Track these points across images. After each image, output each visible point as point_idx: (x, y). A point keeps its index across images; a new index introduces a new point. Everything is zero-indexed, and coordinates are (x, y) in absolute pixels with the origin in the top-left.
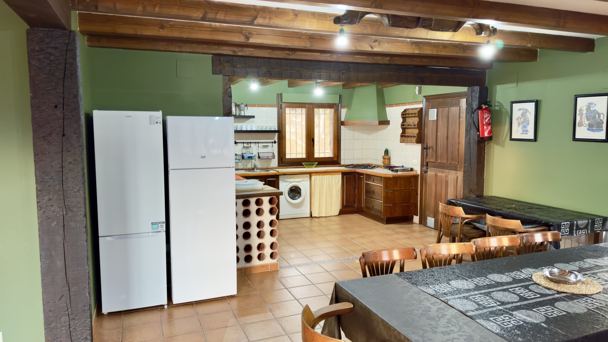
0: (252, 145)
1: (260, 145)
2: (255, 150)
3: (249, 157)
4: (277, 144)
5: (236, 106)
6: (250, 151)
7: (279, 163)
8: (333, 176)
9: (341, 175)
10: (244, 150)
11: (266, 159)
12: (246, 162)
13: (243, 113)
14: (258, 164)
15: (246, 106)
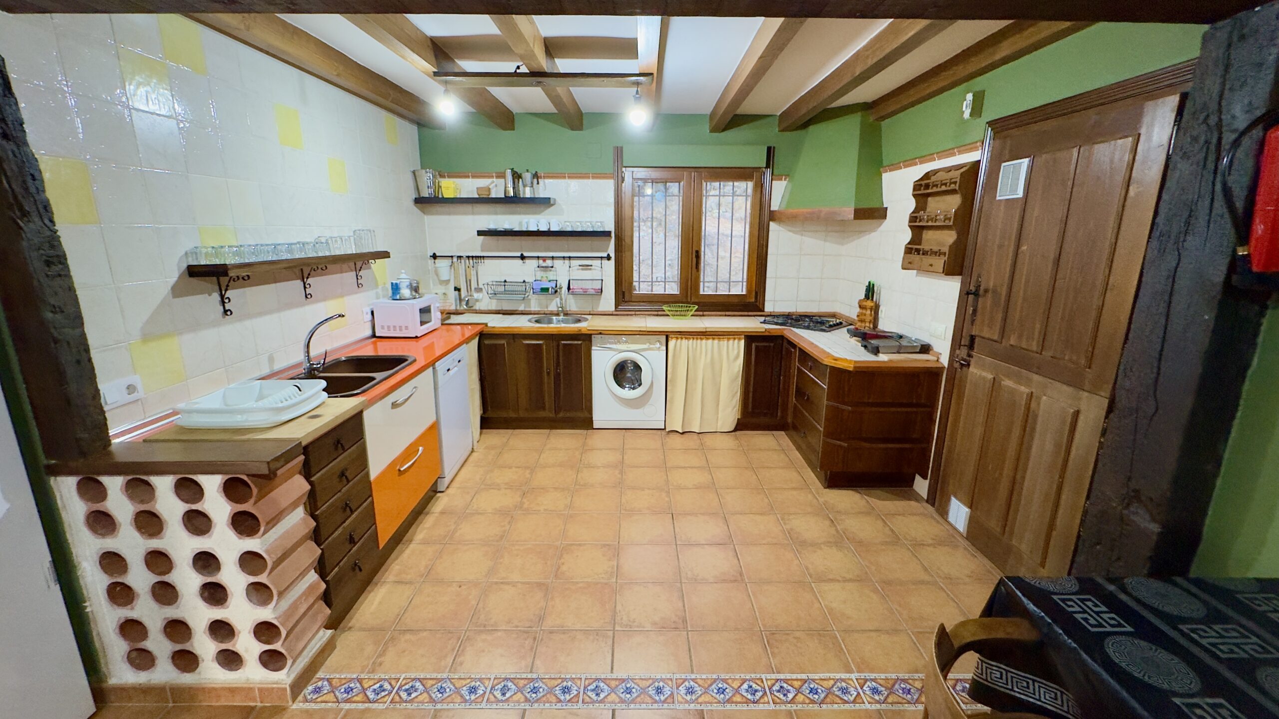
0: (557, 263)
1: (575, 263)
3: (545, 290)
4: (613, 261)
5: (516, 176)
6: (551, 275)
7: (616, 306)
8: (724, 343)
9: (742, 342)
10: (540, 274)
11: (585, 293)
12: (543, 297)
13: (528, 193)
14: (572, 305)
15: (536, 176)
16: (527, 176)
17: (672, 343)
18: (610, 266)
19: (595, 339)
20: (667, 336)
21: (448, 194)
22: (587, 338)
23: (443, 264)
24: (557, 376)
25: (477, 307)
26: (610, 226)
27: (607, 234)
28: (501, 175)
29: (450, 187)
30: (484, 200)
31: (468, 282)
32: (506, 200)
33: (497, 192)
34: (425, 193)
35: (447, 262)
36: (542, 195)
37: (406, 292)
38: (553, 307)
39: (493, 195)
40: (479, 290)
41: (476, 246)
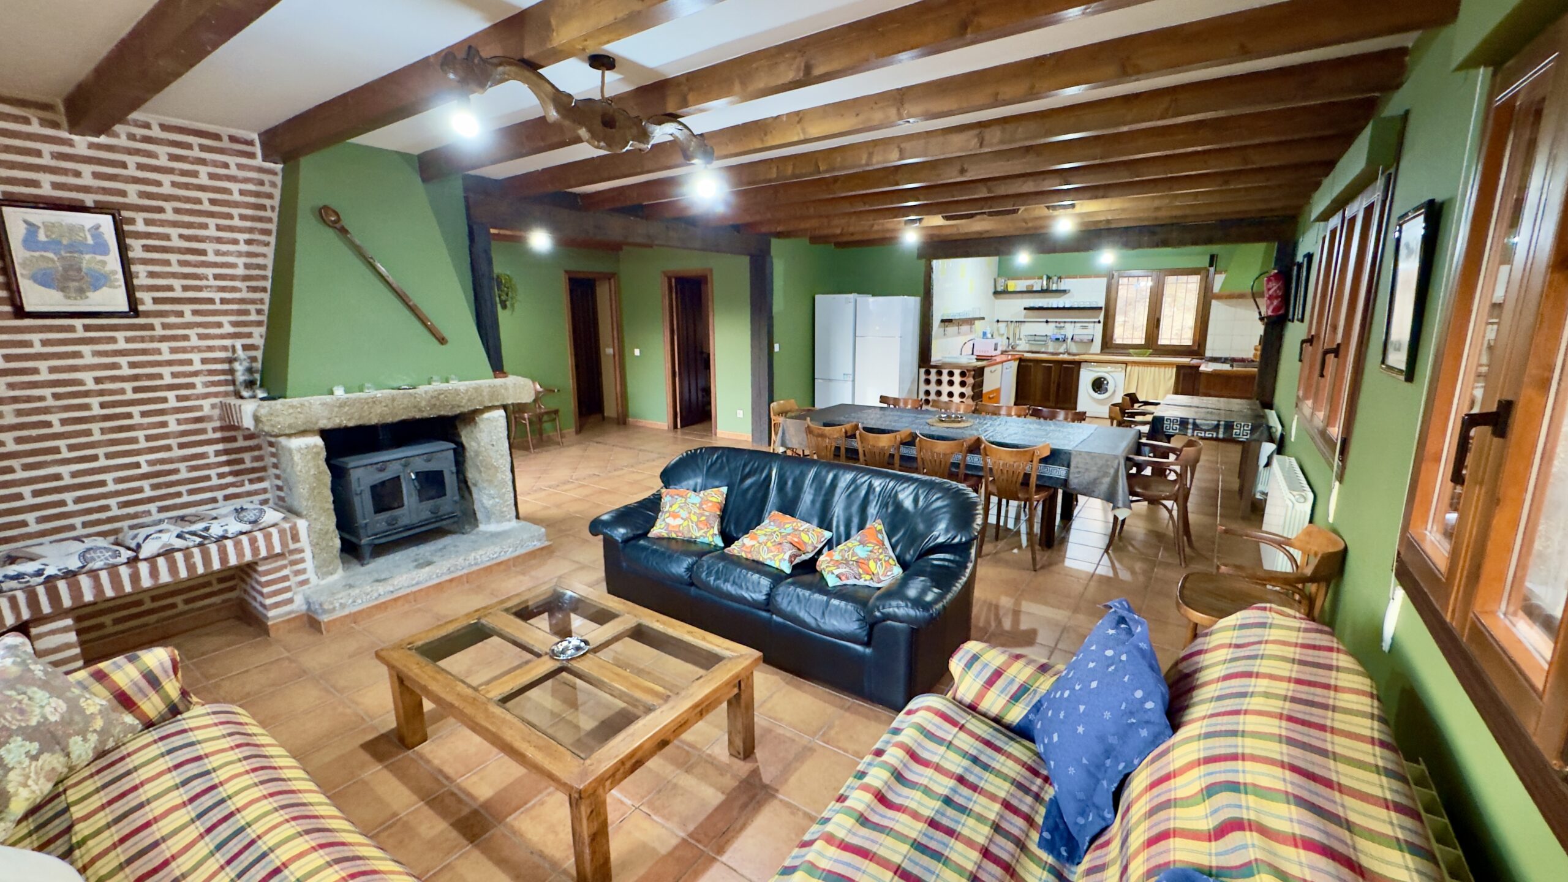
0: (1067, 325)
1: (1078, 325)
2: (1069, 330)
3: (1058, 339)
4: (1101, 325)
5: (1049, 278)
6: (1063, 332)
7: (1102, 349)
8: (1162, 369)
9: (1175, 370)
10: (1056, 331)
11: (1082, 342)
12: (1057, 344)
13: (1054, 287)
14: (1074, 348)
15: (1060, 278)
16: (1055, 279)
17: (1129, 368)
18: (1101, 326)
19: (1083, 365)
20: (1126, 363)
21: (1010, 289)
22: (1078, 364)
23: (1002, 325)
24: (1059, 385)
25: (1018, 348)
26: (1102, 304)
27: (1101, 308)
28: (1041, 278)
29: (1013, 285)
30: (1030, 292)
31: (1014, 335)
32: (1042, 291)
33: (1037, 288)
34: (999, 289)
35: (1004, 324)
36: (1062, 288)
37: (989, 336)
38: (1062, 350)
39: (1035, 289)
40: (1020, 339)
41: (1021, 315)
